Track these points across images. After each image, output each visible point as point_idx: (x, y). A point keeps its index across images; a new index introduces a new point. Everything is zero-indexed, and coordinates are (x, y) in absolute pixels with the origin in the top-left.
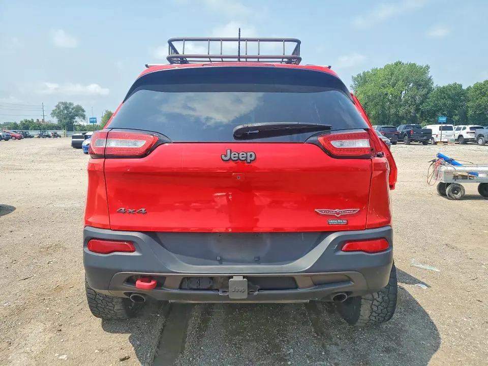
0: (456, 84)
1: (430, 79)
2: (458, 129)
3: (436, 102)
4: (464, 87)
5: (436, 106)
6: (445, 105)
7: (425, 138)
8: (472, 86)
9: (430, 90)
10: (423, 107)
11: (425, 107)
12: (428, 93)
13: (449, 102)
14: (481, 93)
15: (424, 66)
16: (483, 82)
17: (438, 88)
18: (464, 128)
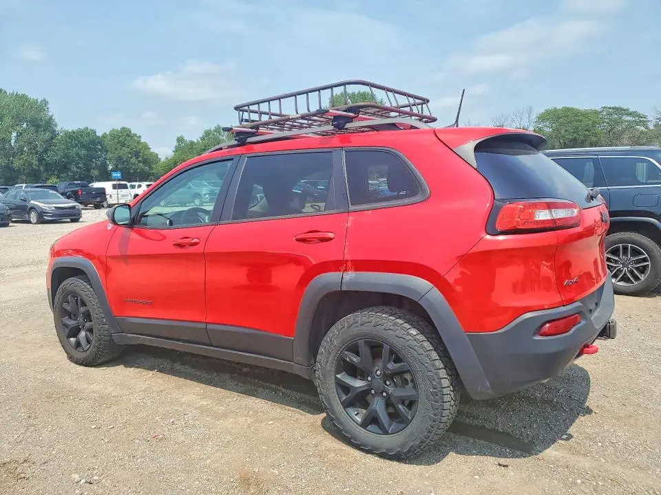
0: (87, 128)
1: (51, 118)
2: (133, 187)
3: (66, 151)
4: (99, 134)
5: (66, 156)
6: (78, 154)
7: (98, 199)
8: (108, 133)
9: (54, 134)
10: (48, 157)
11: (52, 157)
12: (52, 138)
13: (83, 152)
14: (119, 142)
15: (39, 101)
16: (119, 129)
17: (67, 133)
18: (140, 186)
